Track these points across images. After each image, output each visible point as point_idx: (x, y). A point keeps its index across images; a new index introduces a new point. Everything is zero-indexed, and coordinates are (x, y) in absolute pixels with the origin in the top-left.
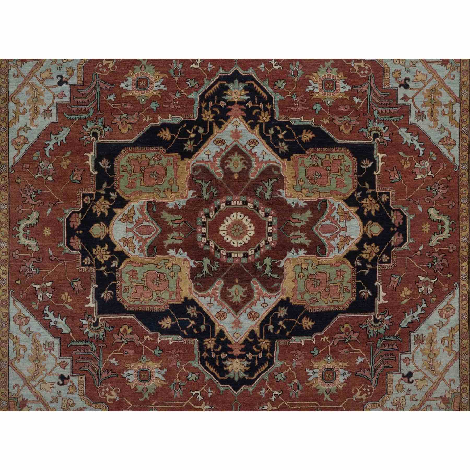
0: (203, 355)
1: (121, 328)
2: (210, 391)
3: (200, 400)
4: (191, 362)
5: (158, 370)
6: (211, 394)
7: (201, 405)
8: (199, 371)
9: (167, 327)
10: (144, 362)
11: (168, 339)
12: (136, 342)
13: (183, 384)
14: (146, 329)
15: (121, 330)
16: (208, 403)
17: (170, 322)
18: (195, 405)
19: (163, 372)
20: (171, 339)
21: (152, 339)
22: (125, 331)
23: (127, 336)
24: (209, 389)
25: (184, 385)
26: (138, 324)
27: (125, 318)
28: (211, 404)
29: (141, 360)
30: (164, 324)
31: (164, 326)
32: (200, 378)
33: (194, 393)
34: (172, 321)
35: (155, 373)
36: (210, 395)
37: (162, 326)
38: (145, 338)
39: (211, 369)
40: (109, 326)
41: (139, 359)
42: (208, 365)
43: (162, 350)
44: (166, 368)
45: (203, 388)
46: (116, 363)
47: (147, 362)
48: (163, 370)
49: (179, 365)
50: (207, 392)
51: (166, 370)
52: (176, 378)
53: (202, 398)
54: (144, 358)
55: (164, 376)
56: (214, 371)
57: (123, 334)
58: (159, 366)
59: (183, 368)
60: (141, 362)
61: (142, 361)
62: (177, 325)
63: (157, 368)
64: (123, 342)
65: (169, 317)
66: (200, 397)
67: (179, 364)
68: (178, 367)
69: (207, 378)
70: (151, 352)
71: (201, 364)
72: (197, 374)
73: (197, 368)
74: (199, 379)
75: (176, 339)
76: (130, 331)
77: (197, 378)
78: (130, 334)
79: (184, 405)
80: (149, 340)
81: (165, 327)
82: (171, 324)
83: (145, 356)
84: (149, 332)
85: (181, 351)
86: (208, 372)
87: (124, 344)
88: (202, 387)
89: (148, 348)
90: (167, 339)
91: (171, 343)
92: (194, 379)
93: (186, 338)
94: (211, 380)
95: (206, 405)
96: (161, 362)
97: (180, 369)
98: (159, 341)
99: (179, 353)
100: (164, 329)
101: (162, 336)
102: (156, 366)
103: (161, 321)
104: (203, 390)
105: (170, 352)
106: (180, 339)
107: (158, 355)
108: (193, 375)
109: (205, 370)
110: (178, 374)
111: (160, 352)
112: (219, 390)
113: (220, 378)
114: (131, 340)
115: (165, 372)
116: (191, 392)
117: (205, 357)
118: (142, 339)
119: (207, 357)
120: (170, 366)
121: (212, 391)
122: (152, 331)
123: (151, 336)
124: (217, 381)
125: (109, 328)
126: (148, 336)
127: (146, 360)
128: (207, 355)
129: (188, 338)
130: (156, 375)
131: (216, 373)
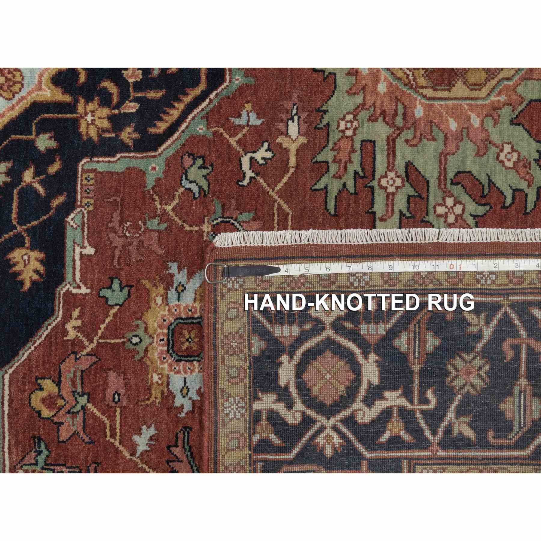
0: (130, 142)
1: (39, 413)
2: (242, 121)
3: (269, 155)
4: (150, 182)
5: (172, 293)
6: (253, 116)
7: (287, 151)
8: (178, 156)
9: (42, 262)
10: (147, 341)
11: (77, 258)
12: (84, 365)
13: (219, 210)
14: (45, 333)
15: (46, 413)
16: (281, 126)
17: (24, 251)
18: (286, 171)
19: (180, 277)
20: (78, 250)
21: (76, 313)
22: (49, 401)
23: (64, 393)
24: (237, 121)
25: (223, 206)
26: (29, 359)
27: (11, 401)
28: (284, 116)
29: (141, 348)
30: (31, 273)
31: (36, 272)
32: (202, 152)
33: (249, 174)
34: (22, 245)
35: (183, 304)
36: (255, 121)
37: (35, 277)
38: (72, 334)
39: (175, 114)
40: (33, 454)
41: (137, 357)
42: (162, 126)
43: (112, 279)
44: (168, 268)
45: (233, 141)
46: (148, 432)
47: (146, 329)
48: (172, 276)
49: (156, 221)
50: (245, 131)
51: (174, 267)
52: (200, 233)
53: (266, 145)
54: (135, 340)
55: (190, 275)
56: (181, 106)
57: (60, 409)
58: (161, 290)
59: (169, 208)
60: (146, 351)
61: (144, 345)
62: (33, 227)
63: (165, 298)
64: (83, 408)
65: (10, 256)
66: (262, 154)
67: (153, 224)
68: (163, 226)
69: (201, 129)
70: (115, 315)
71: (155, 150)
72: (188, 161)
73: (168, 163)
74: (203, 157)
75: (78, 232)
76: (48, 385)
77: (200, 162)
78: (58, 383)
79: (285, 206)
80: (79, 323)
81: (41, 269)
82: (32, 248)
83: (129, 335)
84: (53, 322)
85: (116, 217)
86: (184, 126)
87: (90, 406)
88: (230, 146)
89: (102, 326)
90: (78, 263)
91: (90, 251)
92: (204, 172)
93: (75, 200)
94: (207, 118)
95: (287, 135)
96: (147, 284)
97: (170, 220)
98: (84, 290)
99: (121, 223)
100: (47, 271)
101: (69, 277)
102: (159, 300)
103: (22, 283)
104: (239, 142)
105: (117, 253)
106: (78, 220)
107: (126, 291)
108: (191, 177)
109: (176, 135)
110: (187, 228)
111: (116, 285)
112: (241, 89)
113: (202, 86)
114: (78, 382)
115: (180, 269)
116: (245, 182)
117: (135, 135)
118: (77, 344)
119: (136, 130)
120: (160, 252)
121: (244, 114)
122: (50, 313)
123: (67, 317)
124: (212, 96)
125: (40, 453)
126: (69, 326)
127: (141, 332)
128: (129, 130)
129: (75, 192)
130: (188, 298)
131: (187, 100)
